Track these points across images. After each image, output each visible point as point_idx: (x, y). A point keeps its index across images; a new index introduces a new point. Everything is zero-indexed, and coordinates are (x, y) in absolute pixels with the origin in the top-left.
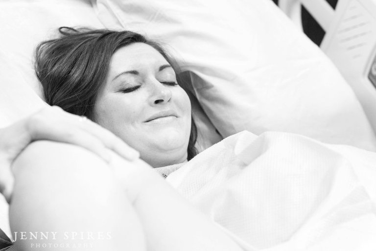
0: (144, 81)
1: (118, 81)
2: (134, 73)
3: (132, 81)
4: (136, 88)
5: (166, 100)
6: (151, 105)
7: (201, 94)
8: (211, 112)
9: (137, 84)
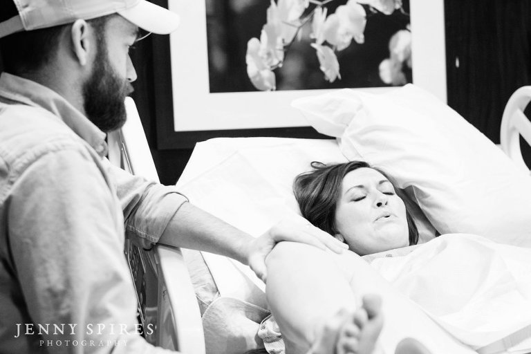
0: (368, 192)
1: (349, 194)
2: (361, 187)
3: (360, 193)
4: (364, 198)
5: (383, 203)
6: (375, 207)
7: (422, 202)
8: (430, 216)
9: (364, 195)
